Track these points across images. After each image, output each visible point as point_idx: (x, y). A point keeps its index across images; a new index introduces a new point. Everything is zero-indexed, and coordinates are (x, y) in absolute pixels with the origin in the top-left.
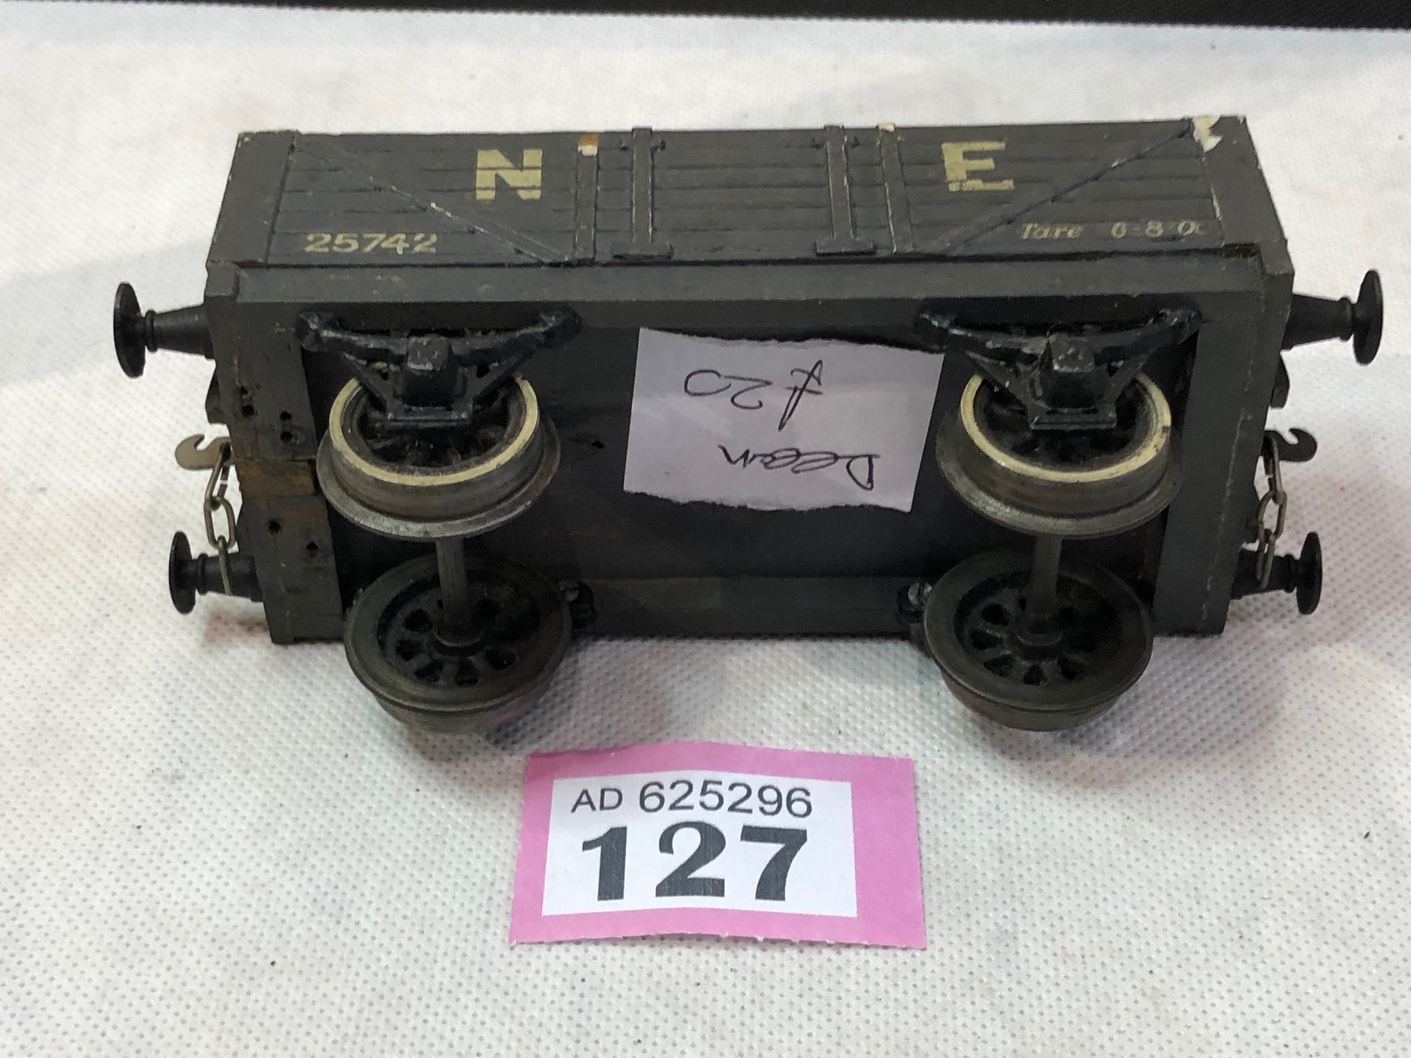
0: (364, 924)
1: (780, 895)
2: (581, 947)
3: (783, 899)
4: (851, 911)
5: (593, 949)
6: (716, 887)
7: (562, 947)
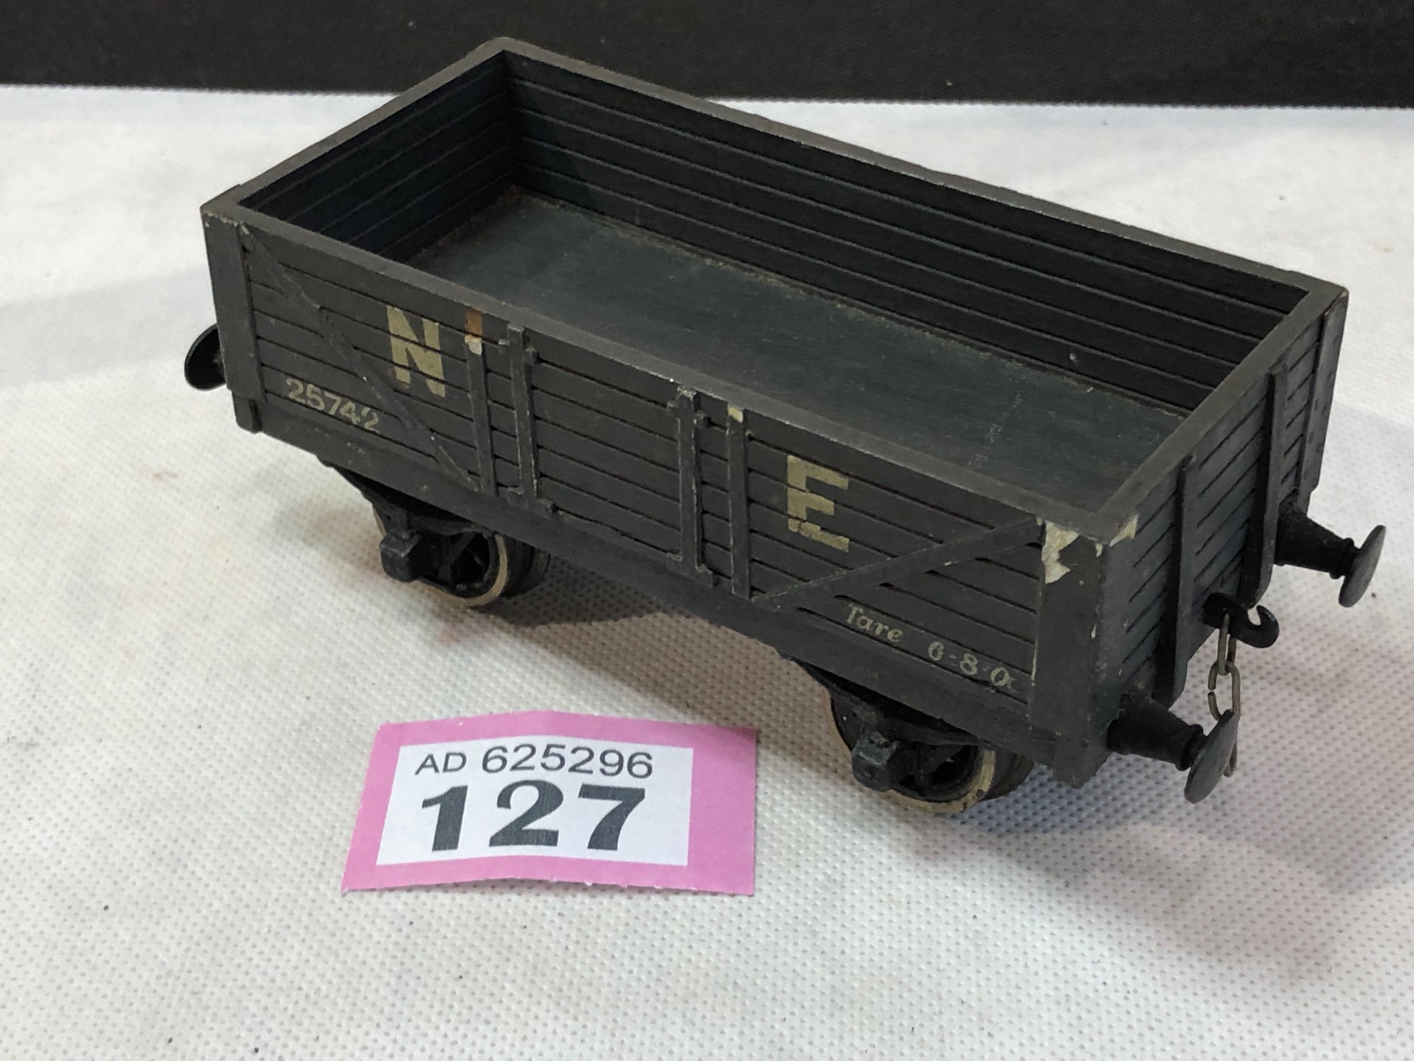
0: (199, 873)
1: (612, 846)
2: (412, 895)
3: (615, 848)
4: (682, 860)
5: (423, 896)
6: (550, 838)
7: (393, 895)
